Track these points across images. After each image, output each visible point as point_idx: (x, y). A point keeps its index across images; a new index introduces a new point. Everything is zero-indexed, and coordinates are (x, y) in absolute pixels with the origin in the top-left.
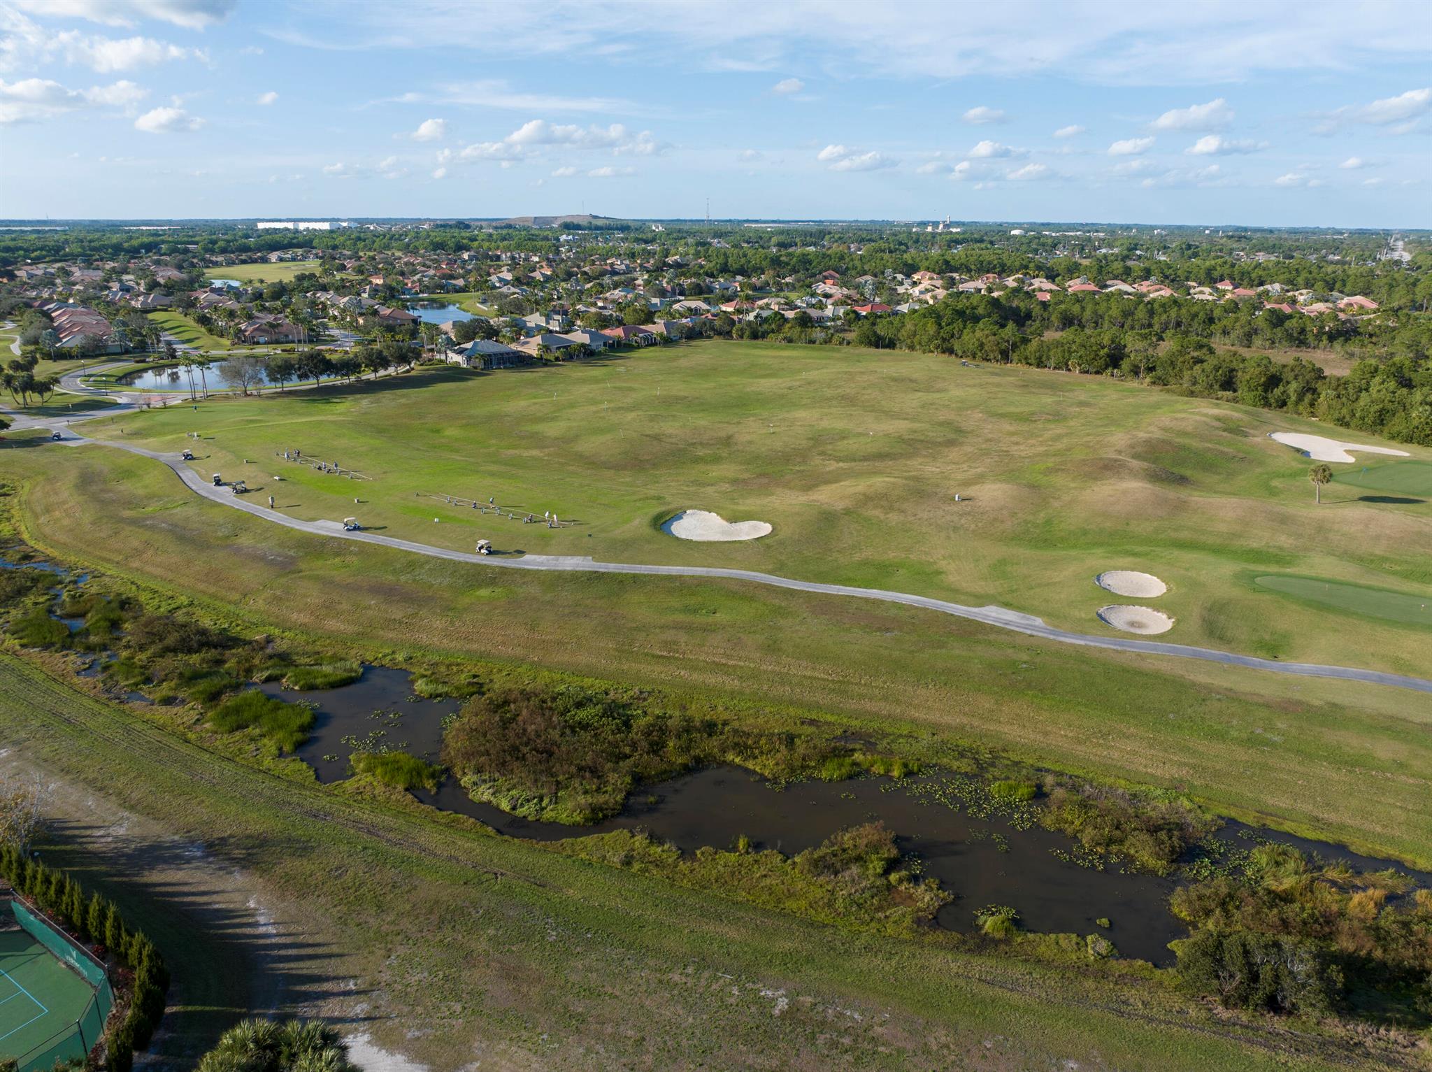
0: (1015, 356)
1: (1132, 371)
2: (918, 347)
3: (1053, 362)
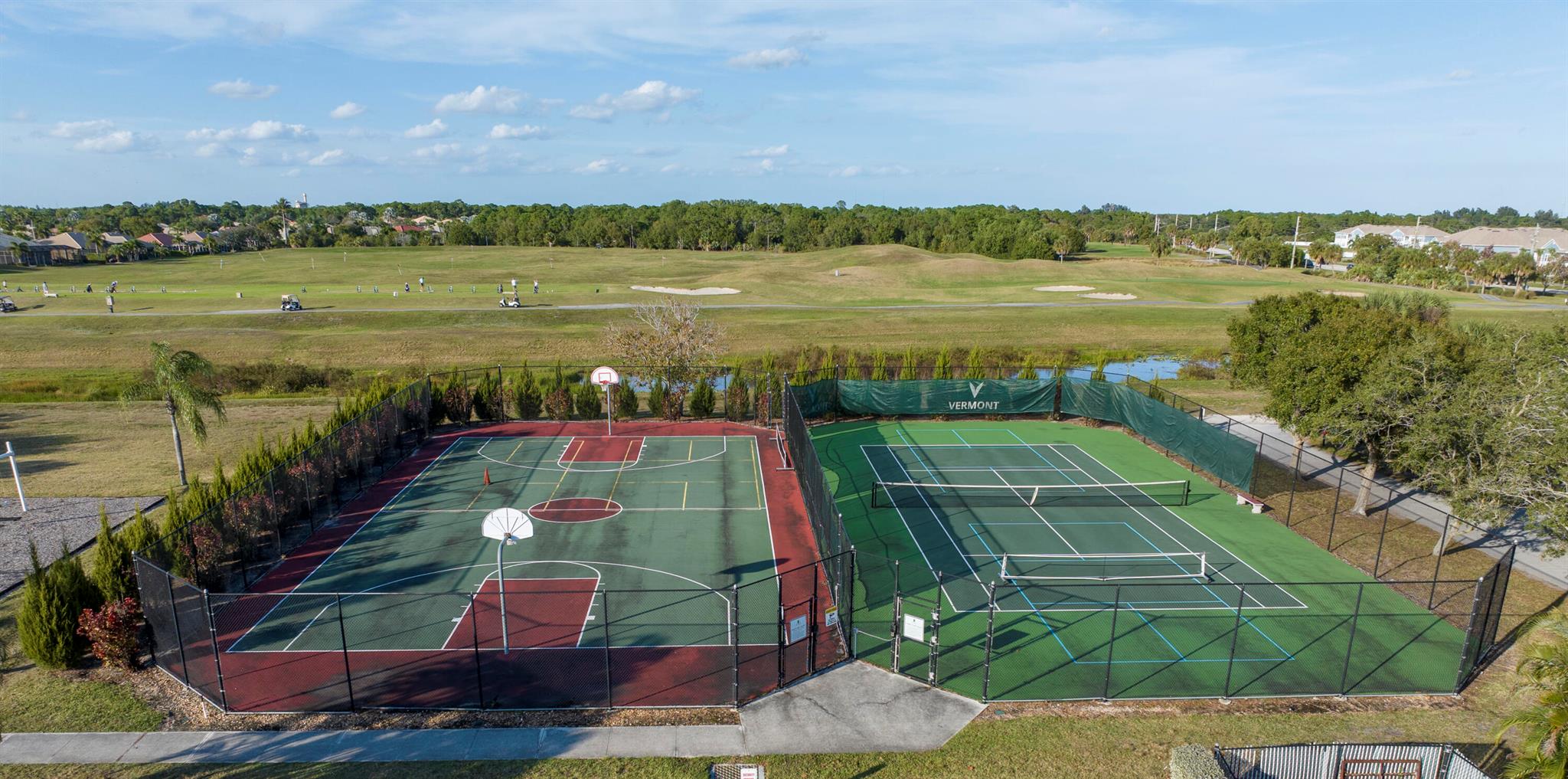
0: (639, 241)
1: (759, 243)
2: (522, 243)
3: (681, 243)
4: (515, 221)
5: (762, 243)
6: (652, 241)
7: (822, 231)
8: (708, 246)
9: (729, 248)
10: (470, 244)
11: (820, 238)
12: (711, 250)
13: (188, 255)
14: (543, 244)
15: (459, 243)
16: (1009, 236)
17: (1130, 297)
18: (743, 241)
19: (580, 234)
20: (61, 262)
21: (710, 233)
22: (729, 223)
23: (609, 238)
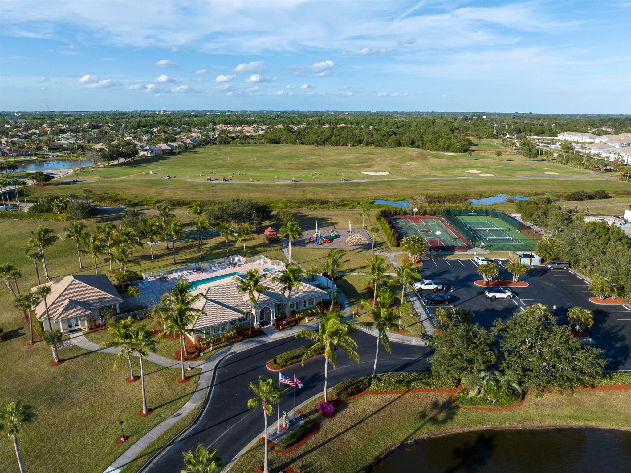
3: (341, 144)
5: (367, 144)
6: (332, 143)
7: (387, 141)
8: (350, 145)
9: (356, 146)
10: (273, 144)
11: (387, 143)
16: (449, 144)
17: (492, 175)
18: (361, 143)
19: (309, 141)
23: (318, 142)
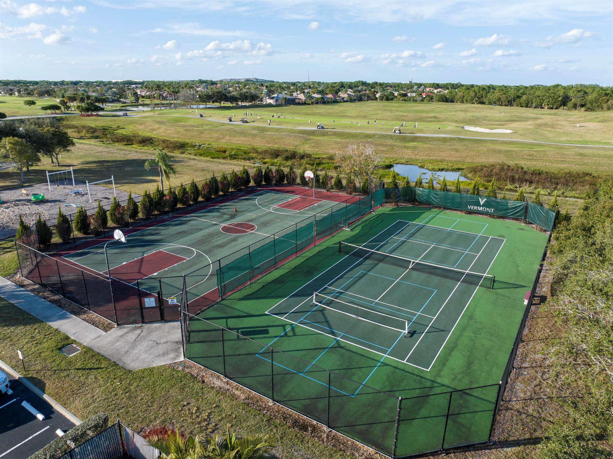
0: (515, 104)
1: (573, 107)
2: (465, 102)
3: (534, 105)
4: (463, 93)
5: (575, 107)
6: (521, 104)
8: (547, 107)
9: (556, 108)
10: (444, 102)
11: (605, 106)
12: (548, 108)
13: (340, 102)
14: (473, 103)
15: (439, 101)
18: (565, 105)
19: (489, 99)
20: (299, 104)
21: (549, 101)
22: (560, 97)
23: (502, 102)
